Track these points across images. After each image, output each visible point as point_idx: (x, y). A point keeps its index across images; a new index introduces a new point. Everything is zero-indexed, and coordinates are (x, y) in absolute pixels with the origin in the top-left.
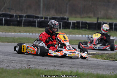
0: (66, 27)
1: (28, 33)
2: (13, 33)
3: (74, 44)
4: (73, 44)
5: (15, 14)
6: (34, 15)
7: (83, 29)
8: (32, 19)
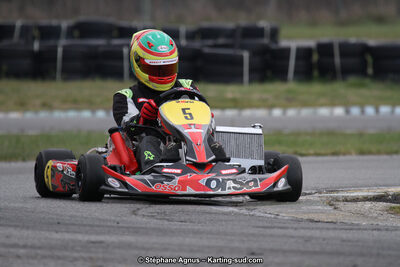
0: (269, 73)
2: (14, 115)
3: (312, 152)
4: (303, 152)
5: (19, 23)
6: (112, 20)
7: (352, 79)
8: (100, 42)
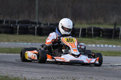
1: (26, 42)
5: (5, 20)
